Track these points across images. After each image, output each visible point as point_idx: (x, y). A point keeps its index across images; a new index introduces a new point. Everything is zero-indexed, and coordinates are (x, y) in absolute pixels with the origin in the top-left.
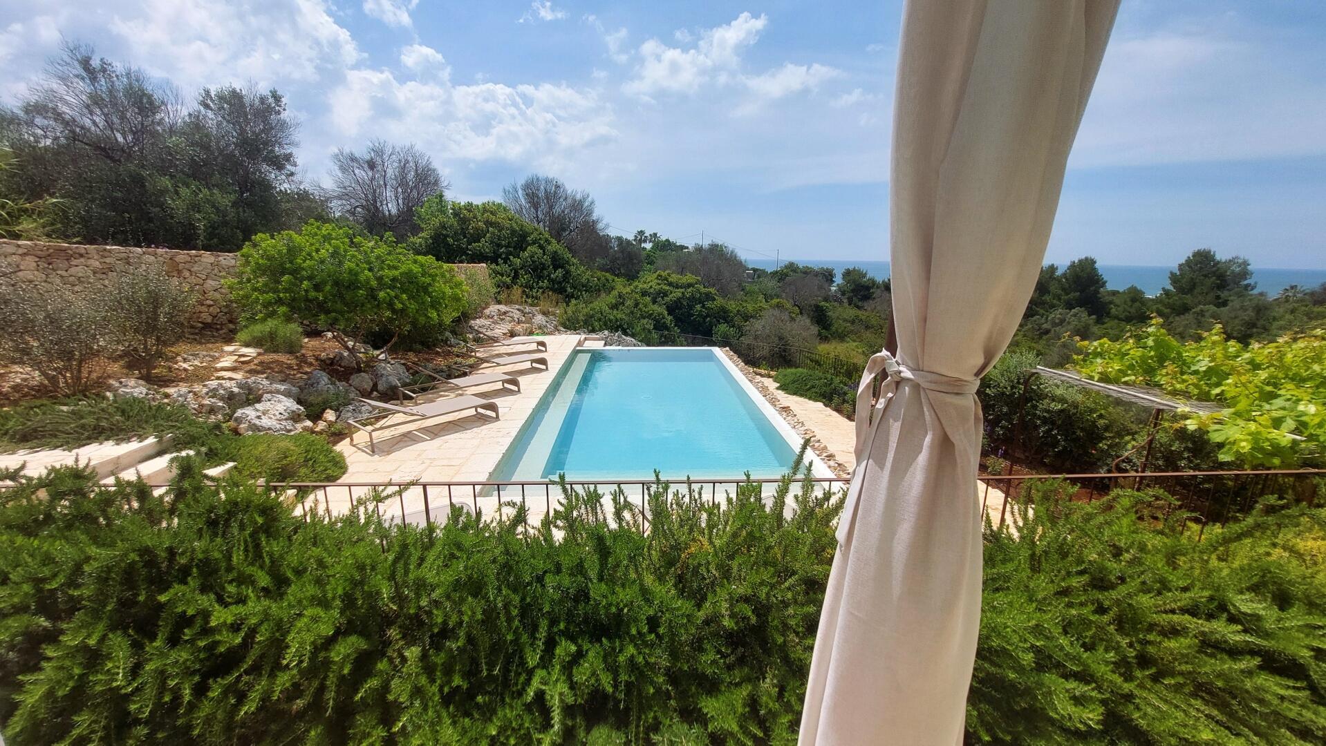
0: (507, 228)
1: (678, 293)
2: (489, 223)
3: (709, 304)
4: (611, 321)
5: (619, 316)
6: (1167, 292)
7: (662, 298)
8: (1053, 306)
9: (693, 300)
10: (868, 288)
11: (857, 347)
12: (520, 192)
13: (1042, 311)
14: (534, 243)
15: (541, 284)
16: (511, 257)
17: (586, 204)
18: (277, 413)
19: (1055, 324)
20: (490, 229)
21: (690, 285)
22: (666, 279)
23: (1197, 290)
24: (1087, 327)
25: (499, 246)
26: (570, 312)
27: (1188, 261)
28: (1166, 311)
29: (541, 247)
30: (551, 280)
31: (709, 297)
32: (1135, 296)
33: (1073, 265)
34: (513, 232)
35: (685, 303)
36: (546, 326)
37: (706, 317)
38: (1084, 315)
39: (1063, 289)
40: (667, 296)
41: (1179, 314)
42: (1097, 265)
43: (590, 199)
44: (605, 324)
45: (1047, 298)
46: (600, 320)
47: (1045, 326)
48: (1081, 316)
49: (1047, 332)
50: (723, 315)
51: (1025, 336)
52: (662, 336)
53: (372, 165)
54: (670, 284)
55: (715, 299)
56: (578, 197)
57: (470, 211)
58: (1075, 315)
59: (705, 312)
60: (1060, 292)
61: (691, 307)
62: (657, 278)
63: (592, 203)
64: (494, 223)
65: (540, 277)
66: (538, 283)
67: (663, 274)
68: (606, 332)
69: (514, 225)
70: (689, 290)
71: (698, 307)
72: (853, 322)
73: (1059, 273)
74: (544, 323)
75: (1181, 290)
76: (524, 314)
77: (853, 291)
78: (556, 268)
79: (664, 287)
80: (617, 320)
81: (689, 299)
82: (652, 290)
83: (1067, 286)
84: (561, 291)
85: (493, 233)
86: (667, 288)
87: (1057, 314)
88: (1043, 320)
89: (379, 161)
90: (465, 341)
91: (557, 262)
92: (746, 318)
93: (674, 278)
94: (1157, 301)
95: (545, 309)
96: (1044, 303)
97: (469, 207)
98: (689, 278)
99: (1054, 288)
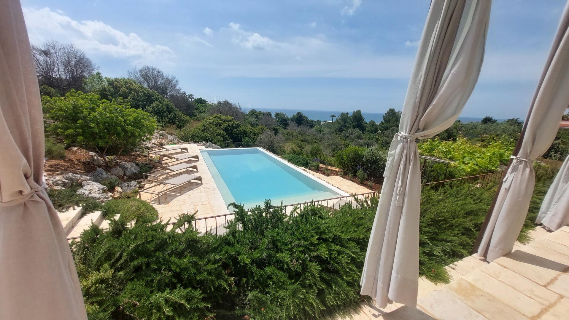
0: (141, 93)
1: (226, 124)
2: (131, 90)
3: (239, 129)
4: (203, 137)
5: (207, 135)
6: (382, 123)
7: (219, 126)
8: (348, 128)
9: (233, 127)
10: (286, 120)
11: (292, 144)
12: (139, 74)
13: (345, 129)
14: (156, 100)
15: (164, 120)
16: (147, 107)
17: (174, 82)
18: (97, 191)
19: (350, 134)
20: (133, 92)
21: (230, 121)
22: (220, 118)
23: (391, 122)
24: (360, 135)
25: (139, 101)
26: (182, 133)
27: (388, 112)
28: (382, 129)
29: (160, 102)
30: (168, 118)
31: (238, 126)
32: (373, 124)
33: (354, 113)
34: (144, 93)
35: (229, 128)
36: (173, 140)
37: (239, 134)
38: (359, 130)
39: (352, 121)
40: (221, 125)
41: (386, 130)
42: (361, 113)
43: (176, 79)
44: (201, 139)
45: (347, 124)
46: (198, 137)
47: (347, 135)
48: (357, 131)
49: (348, 137)
50: (245, 133)
51: (341, 138)
52: (226, 143)
53: (46, 53)
54: (222, 120)
55: (240, 127)
56: (170, 78)
57: (118, 82)
58: (356, 131)
59: (238, 132)
60: (351, 122)
61: (232, 130)
62: (216, 118)
63: (177, 81)
64: (133, 89)
65: (162, 117)
66: (162, 119)
67: (218, 116)
68: (204, 142)
69: (144, 90)
70: (230, 123)
71: (235, 130)
72: (287, 134)
73: (350, 115)
74: (173, 139)
75: (386, 122)
76: (162, 135)
77: (280, 122)
78: (170, 112)
79: (220, 121)
80: (206, 137)
81: (231, 126)
82: (214, 123)
83: (353, 120)
84: (174, 123)
85: (134, 94)
86: (221, 122)
87: (351, 130)
88: (346, 133)
89: (52, 51)
90: (141, 149)
91: (169, 110)
92: (255, 134)
93: (222, 118)
94: (380, 125)
95: (169, 132)
96: (346, 126)
97: (117, 80)
98: (229, 117)
99: (349, 121)
